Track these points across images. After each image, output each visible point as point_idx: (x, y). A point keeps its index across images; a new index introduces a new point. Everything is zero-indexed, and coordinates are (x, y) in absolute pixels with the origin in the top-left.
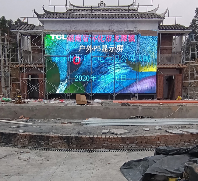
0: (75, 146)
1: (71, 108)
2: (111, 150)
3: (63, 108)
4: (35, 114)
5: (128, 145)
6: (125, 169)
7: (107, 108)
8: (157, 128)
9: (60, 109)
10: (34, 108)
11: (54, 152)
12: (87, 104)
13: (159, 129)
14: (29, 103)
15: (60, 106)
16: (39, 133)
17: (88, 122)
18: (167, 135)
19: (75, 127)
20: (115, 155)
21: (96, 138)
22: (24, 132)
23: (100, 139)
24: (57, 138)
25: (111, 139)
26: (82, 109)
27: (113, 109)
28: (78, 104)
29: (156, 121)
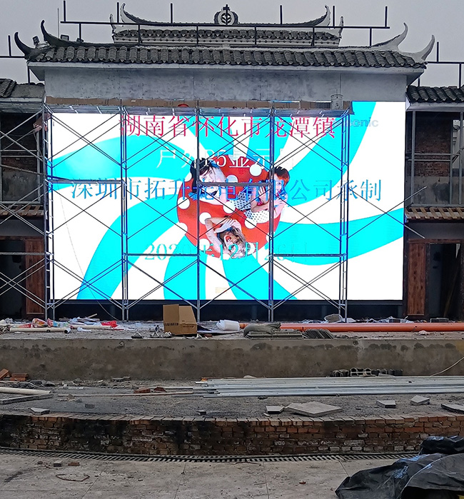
0: (197, 447)
1: (153, 346)
2: (298, 457)
3: (132, 345)
4: (43, 366)
5: (340, 443)
6: (351, 492)
7: (262, 346)
8: (418, 399)
9: (123, 350)
10: (40, 347)
11: (142, 463)
12: (203, 335)
13: (422, 403)
14: (13, 332)
15: (122, 341)
16: (90, 414)
17: (213, 385)
18: (447, 417)
19: (180, 400)
20: (312, 467)
21: (254, 424)
22: (47, 412)
23: (265, 426)
24: (147, 426)
25: (297, 427)
26: (188, 350)
27: (281, 348)
28: (173, 335)
29: (410, 382)
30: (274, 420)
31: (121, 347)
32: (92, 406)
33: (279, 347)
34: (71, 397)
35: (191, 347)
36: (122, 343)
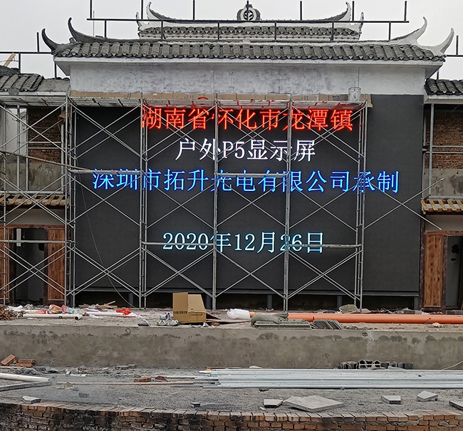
1: (160, 334)
3: (137, 332)
4: (50, 352)
7: (268, 336)
8: (425, 395)
9: (129, 337)
10: (47, 333)
12: (210, 324)
13: (429, 400)
14: (26, 318)
15: (128, 328)
16: (81, 404)
17: (216, 375)
18: (455, 416)
21: (248, 419)
22: (38, 401)
23: (259, 421)
24: (136, 418)
25: (293, 424)
26: (194, 339)
27: (288, 339)
28: (180, 323)
29: (420, 376)
30: (269, 415)
31: (127, 335)
32: (87, 396)
33: (286, 337)
34: (69, 385)
35: (197, 335)
36: (128, 330)
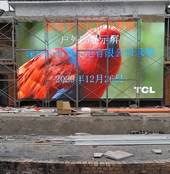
1: (49, 120)
3: (40, 119)
7: (98, 120)
12: (72, 115)
15: (35, 117)
17: (74, 139)
21: (85, 165)
23: (91, 166)
24: (29, 165)
25: (108, 167)
27: (107, 121)
28: (59, 115)
29: (168, 138)
30: (96, 163)
31: (35, 120)
32: (9, 152)
35: (66, 120)
